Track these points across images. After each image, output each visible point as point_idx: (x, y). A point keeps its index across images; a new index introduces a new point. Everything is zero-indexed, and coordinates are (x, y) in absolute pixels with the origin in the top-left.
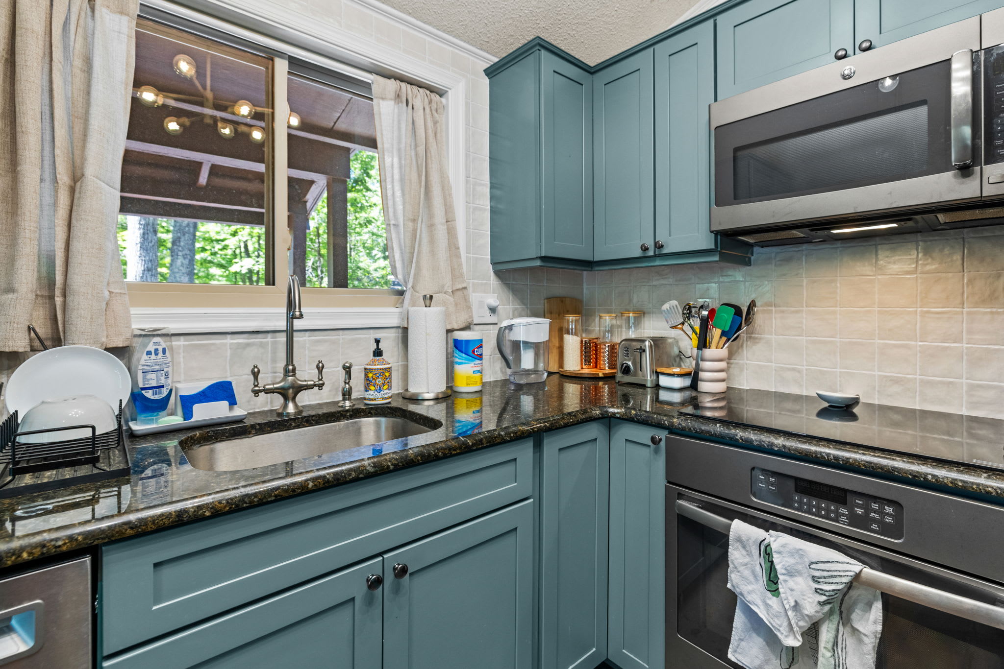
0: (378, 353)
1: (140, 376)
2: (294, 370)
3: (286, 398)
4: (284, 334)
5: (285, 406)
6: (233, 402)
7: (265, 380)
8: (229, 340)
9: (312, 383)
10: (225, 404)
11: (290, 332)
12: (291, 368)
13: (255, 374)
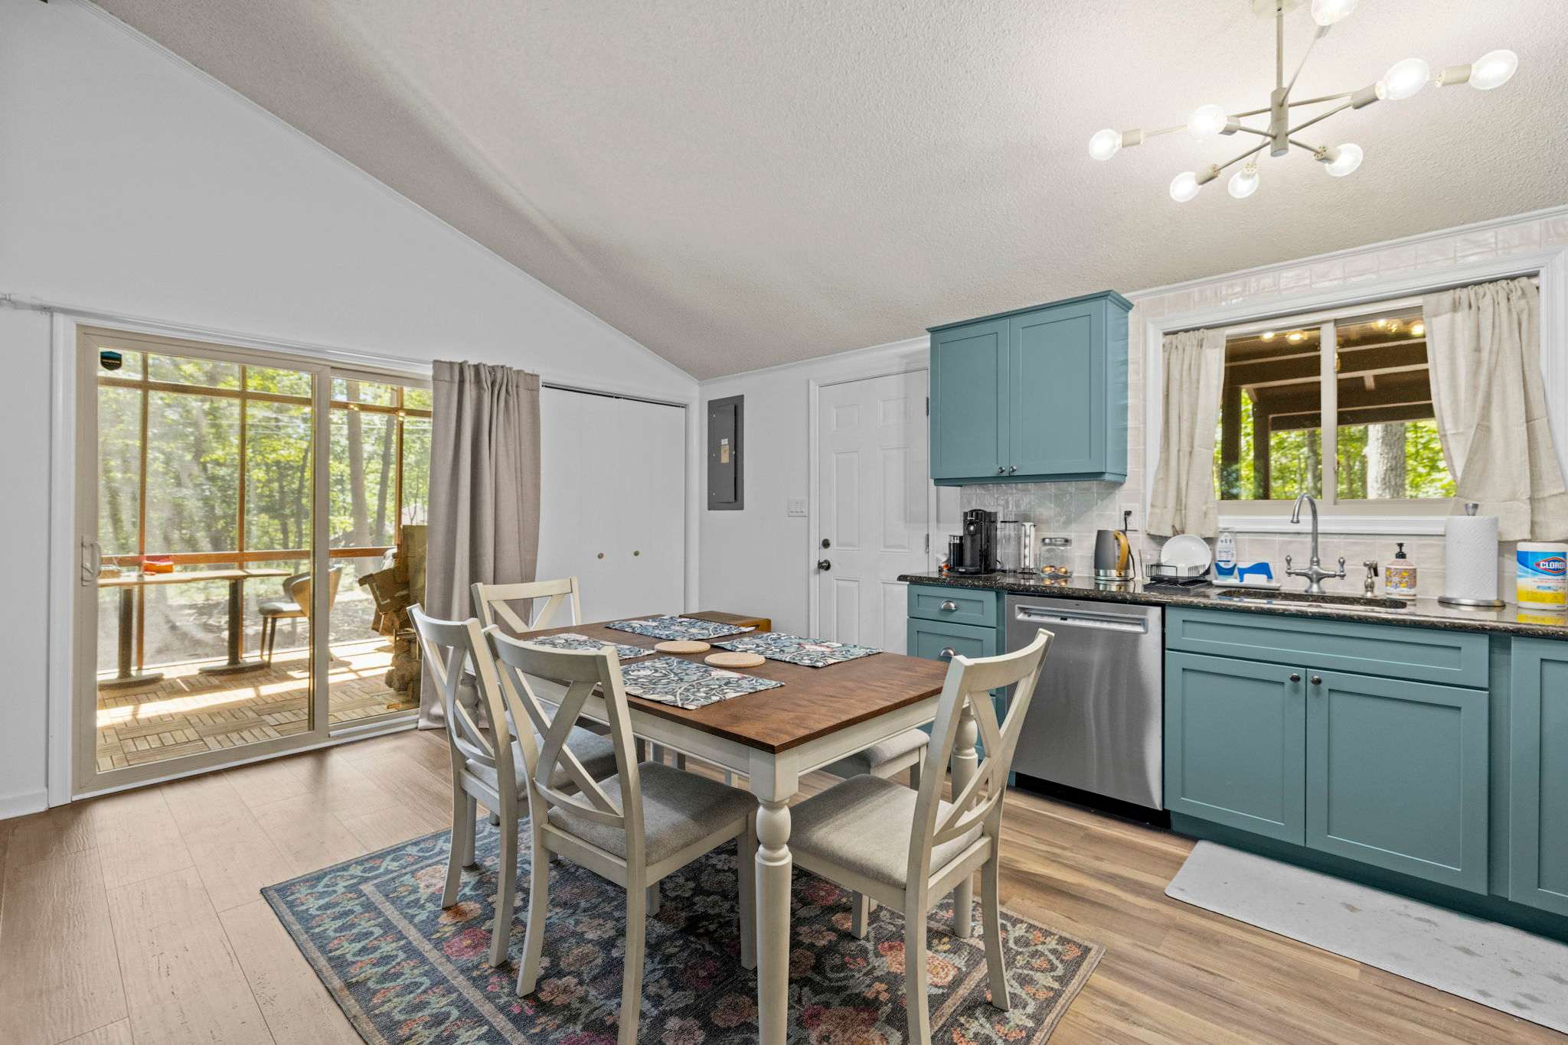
0: (1401, 555)
1: (1217, 554)
2: (1318, 562)
3: (1311, 581)
4: (1310, 536)
5: (1311, 587)
6: (1270, 577)
7: (1296, 566)
8: (1278, 538)
9: (1333, 573)
10: (1264, 577)
11: (1315, 534)
12: (1315, 559)
13: (1289, 562)
